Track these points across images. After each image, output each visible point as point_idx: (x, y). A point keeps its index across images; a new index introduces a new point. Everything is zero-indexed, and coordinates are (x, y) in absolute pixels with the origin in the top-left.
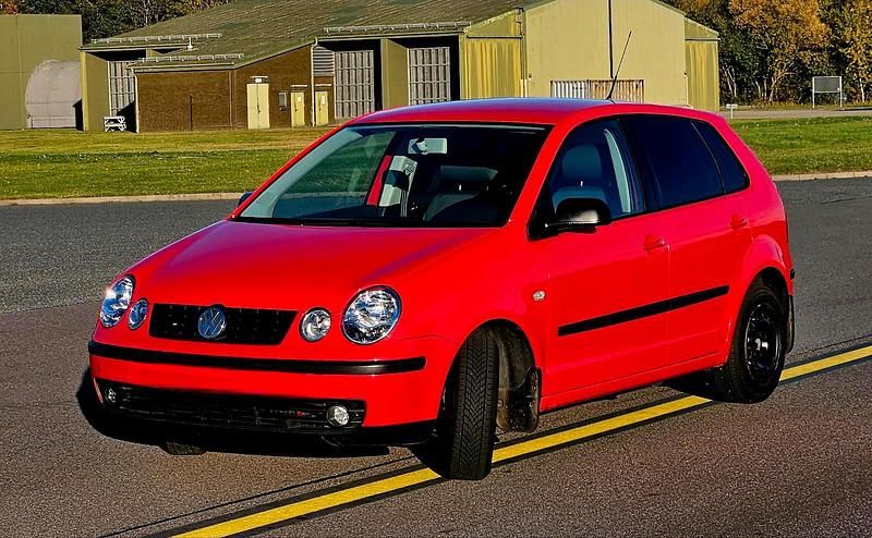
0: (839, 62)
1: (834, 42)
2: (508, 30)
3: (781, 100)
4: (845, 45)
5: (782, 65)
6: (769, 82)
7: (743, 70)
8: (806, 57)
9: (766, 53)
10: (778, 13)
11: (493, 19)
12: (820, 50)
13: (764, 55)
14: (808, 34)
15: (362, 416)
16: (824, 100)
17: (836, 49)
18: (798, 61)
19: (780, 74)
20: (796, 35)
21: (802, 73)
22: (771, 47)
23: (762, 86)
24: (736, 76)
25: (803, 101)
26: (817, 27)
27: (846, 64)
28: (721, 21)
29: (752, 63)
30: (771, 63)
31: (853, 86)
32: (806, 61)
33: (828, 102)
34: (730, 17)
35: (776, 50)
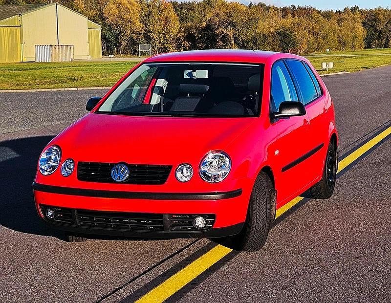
0: (148, 39)
1: (146, 31)
2: (15, 24)
3: (125, 54)
4: (150, 32)
5: (125, 39)
6: (120, 47)
7: (109, 41)
8: (135, 37)
9: (118, 34)
10: (123, 19)
11: (8, 19)
12: (140, 34)
13: (118, 36)
14: (135, 27)
15: (213, 223)
16: (142, 54)
17: (146, 34)
18: (131, 38)
19: (124, 43)
20: (131, 27)
21: (133, 43)
22: (121, 32)
23: (117, 48)
24: (106, 44)
25: (134, 54)
26: (139, 25)
27: (151, 39)
28: (100, 21)
29: (113, 39)
30: (121, 39)
31: (153, 48)
32: (135, 38)
33: (144, 55)
34: (104, 19)
35: (123, 34)
